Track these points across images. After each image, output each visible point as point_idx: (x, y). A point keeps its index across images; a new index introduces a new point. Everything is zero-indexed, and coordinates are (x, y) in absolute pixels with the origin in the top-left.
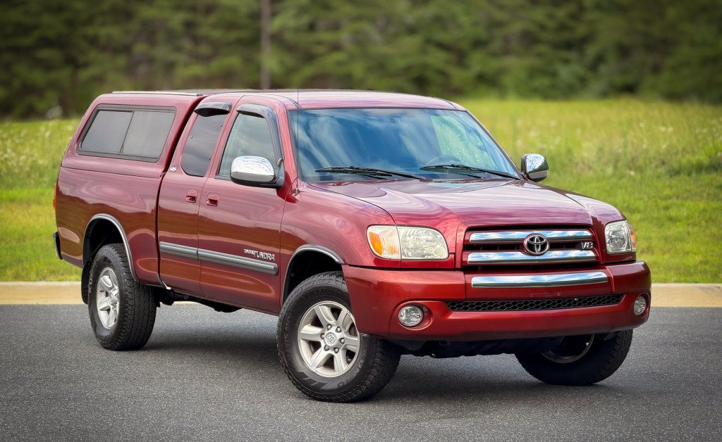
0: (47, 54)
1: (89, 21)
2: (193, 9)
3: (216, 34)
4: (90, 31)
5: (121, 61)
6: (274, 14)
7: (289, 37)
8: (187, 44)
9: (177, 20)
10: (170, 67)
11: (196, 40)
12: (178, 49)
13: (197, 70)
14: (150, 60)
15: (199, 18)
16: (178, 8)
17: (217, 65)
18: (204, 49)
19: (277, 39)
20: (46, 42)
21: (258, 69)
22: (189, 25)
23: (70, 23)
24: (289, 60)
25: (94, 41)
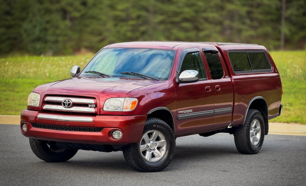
0: (186, 25)
1: (205, 11)
2: (252, 6)
3: (261, 17)
4: (205, 15)
5: (218, 28)
6: (287, 8)
7: (294, 19)
8: (248, 21)
9: (243, 10)
10: (240, 31)
11: (252, 19)
12: (244, 23)
13: (252, 32)
14: (231, 28)
15: (254, 10)
16: (244, 5)
17: (260, 31)
18: (255, 24)
19: (288, 19)
20: (186, 20)
21: (280, 32)
22: (249, 13)
23: (197, 12)
24: (294, 29)
25: (207, 20)
